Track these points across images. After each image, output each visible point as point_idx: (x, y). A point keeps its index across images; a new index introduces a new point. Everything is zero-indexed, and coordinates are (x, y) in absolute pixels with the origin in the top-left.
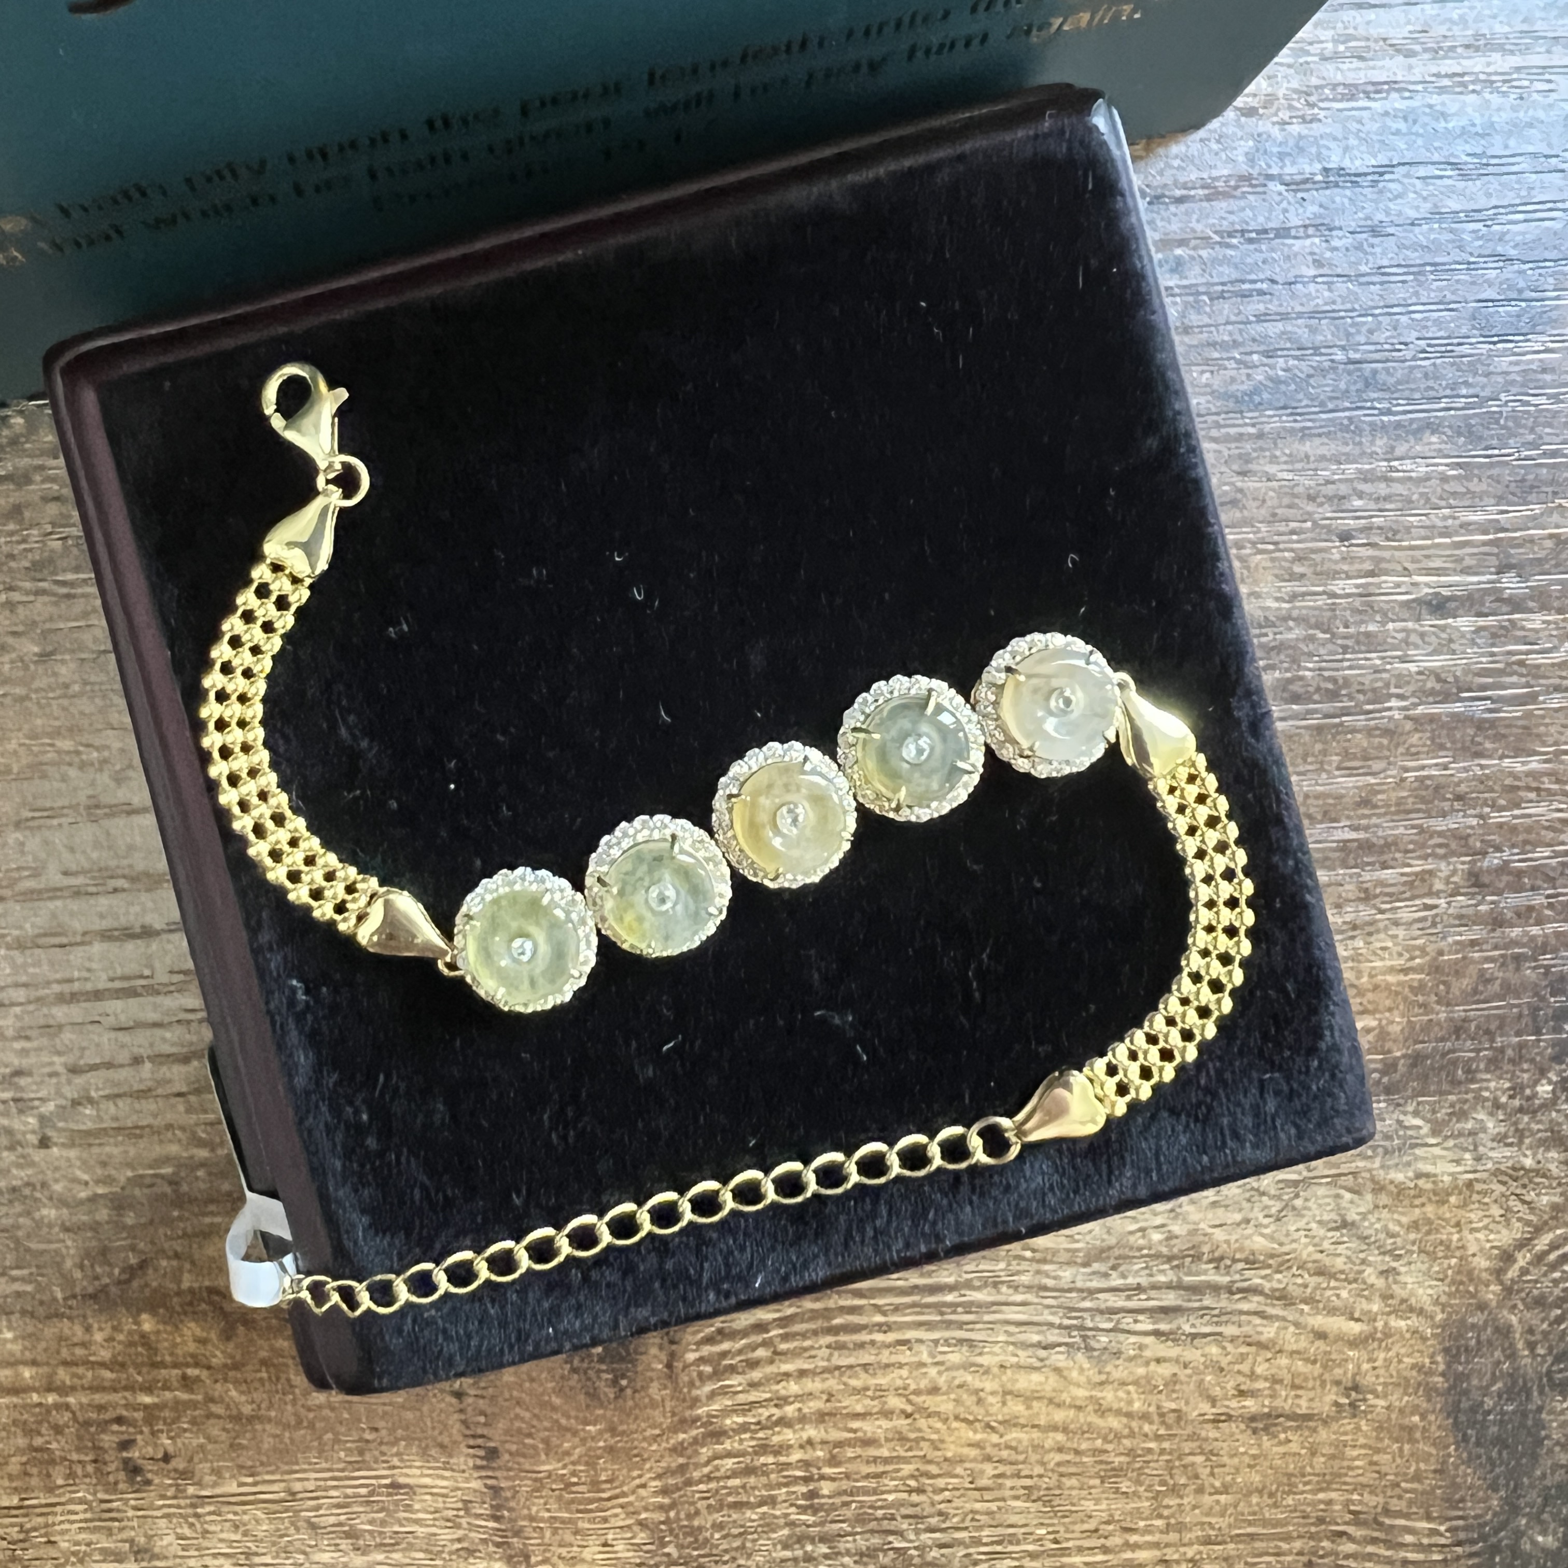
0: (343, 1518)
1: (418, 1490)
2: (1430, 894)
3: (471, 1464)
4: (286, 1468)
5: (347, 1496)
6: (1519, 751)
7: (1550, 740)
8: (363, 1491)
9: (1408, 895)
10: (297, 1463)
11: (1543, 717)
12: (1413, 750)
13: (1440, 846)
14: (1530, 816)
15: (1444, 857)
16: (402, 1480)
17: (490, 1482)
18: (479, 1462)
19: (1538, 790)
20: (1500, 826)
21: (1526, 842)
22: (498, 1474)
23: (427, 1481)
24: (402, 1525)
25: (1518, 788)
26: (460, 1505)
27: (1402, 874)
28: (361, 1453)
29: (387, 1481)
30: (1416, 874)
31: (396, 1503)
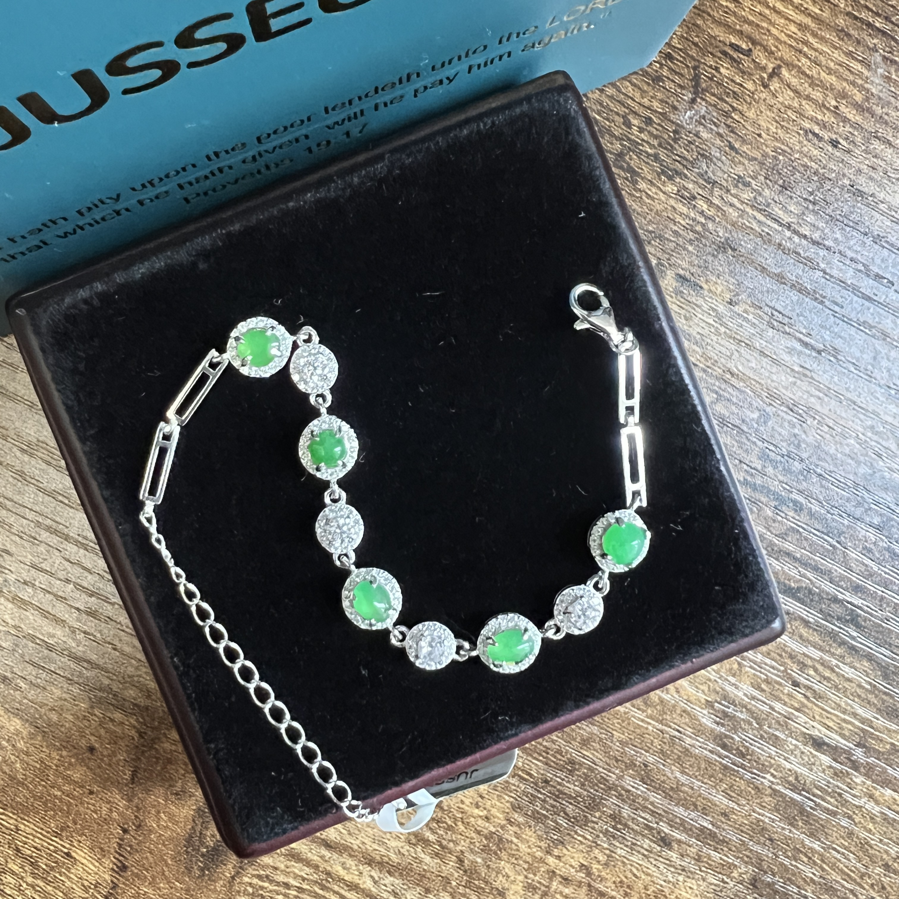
0: (34, 854)
1: (78, 863)
2: (729, 876)
3: (111, 866)
4: (22, 816)
5: (42, 846)
6: (812, 835)
7: (830, 839)
8: (52, 848)
9: (718, 870)
10: (28, 816)
11: (834, 826)
12: (764, 804)
13: (748, 857)
14: (798, 868)
15: (746, 863)
16: (73, 854)
17: (115, 880)
18: (115, 867)
19: (810, 858)
20: (782, 864)
21: (789, 879)
22: (121, 879)
23: (84, 861)
24: (61, 876)
25: (801, 852)
26: (94, 882)
27: (721, 859)
28: (62, 830)
29: (66, 850)
30: (728, 863)
31: (64, 863)
